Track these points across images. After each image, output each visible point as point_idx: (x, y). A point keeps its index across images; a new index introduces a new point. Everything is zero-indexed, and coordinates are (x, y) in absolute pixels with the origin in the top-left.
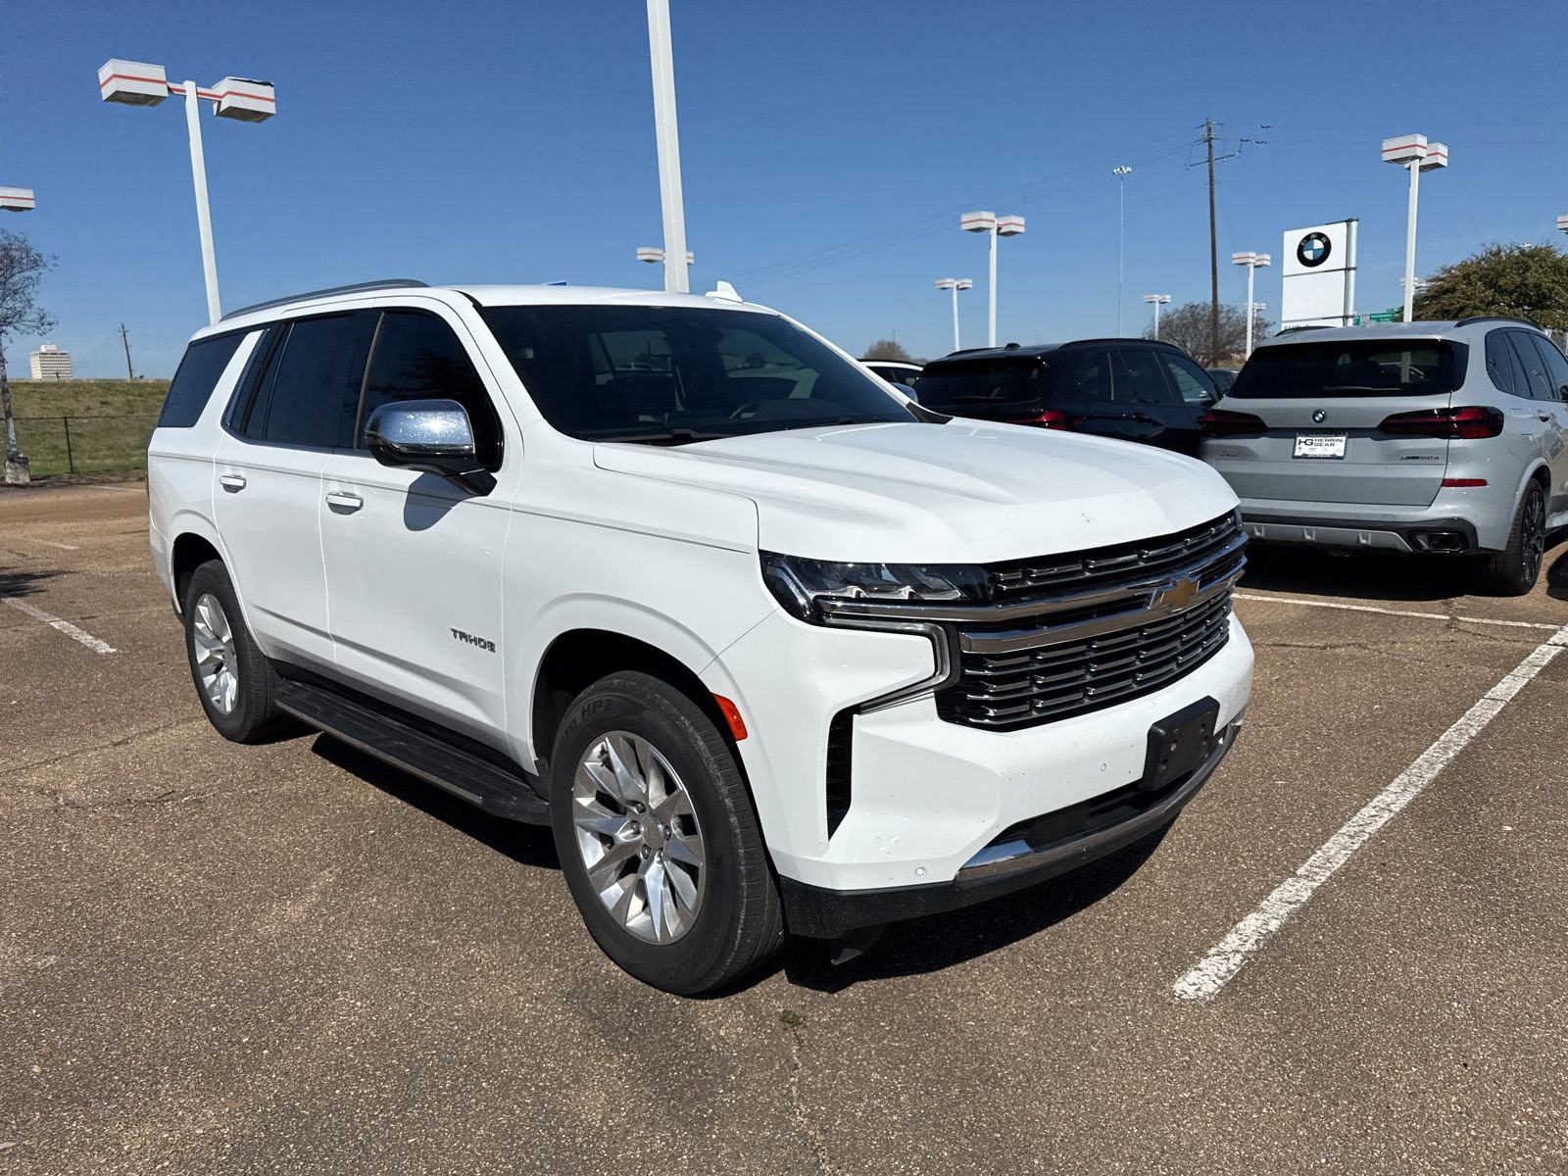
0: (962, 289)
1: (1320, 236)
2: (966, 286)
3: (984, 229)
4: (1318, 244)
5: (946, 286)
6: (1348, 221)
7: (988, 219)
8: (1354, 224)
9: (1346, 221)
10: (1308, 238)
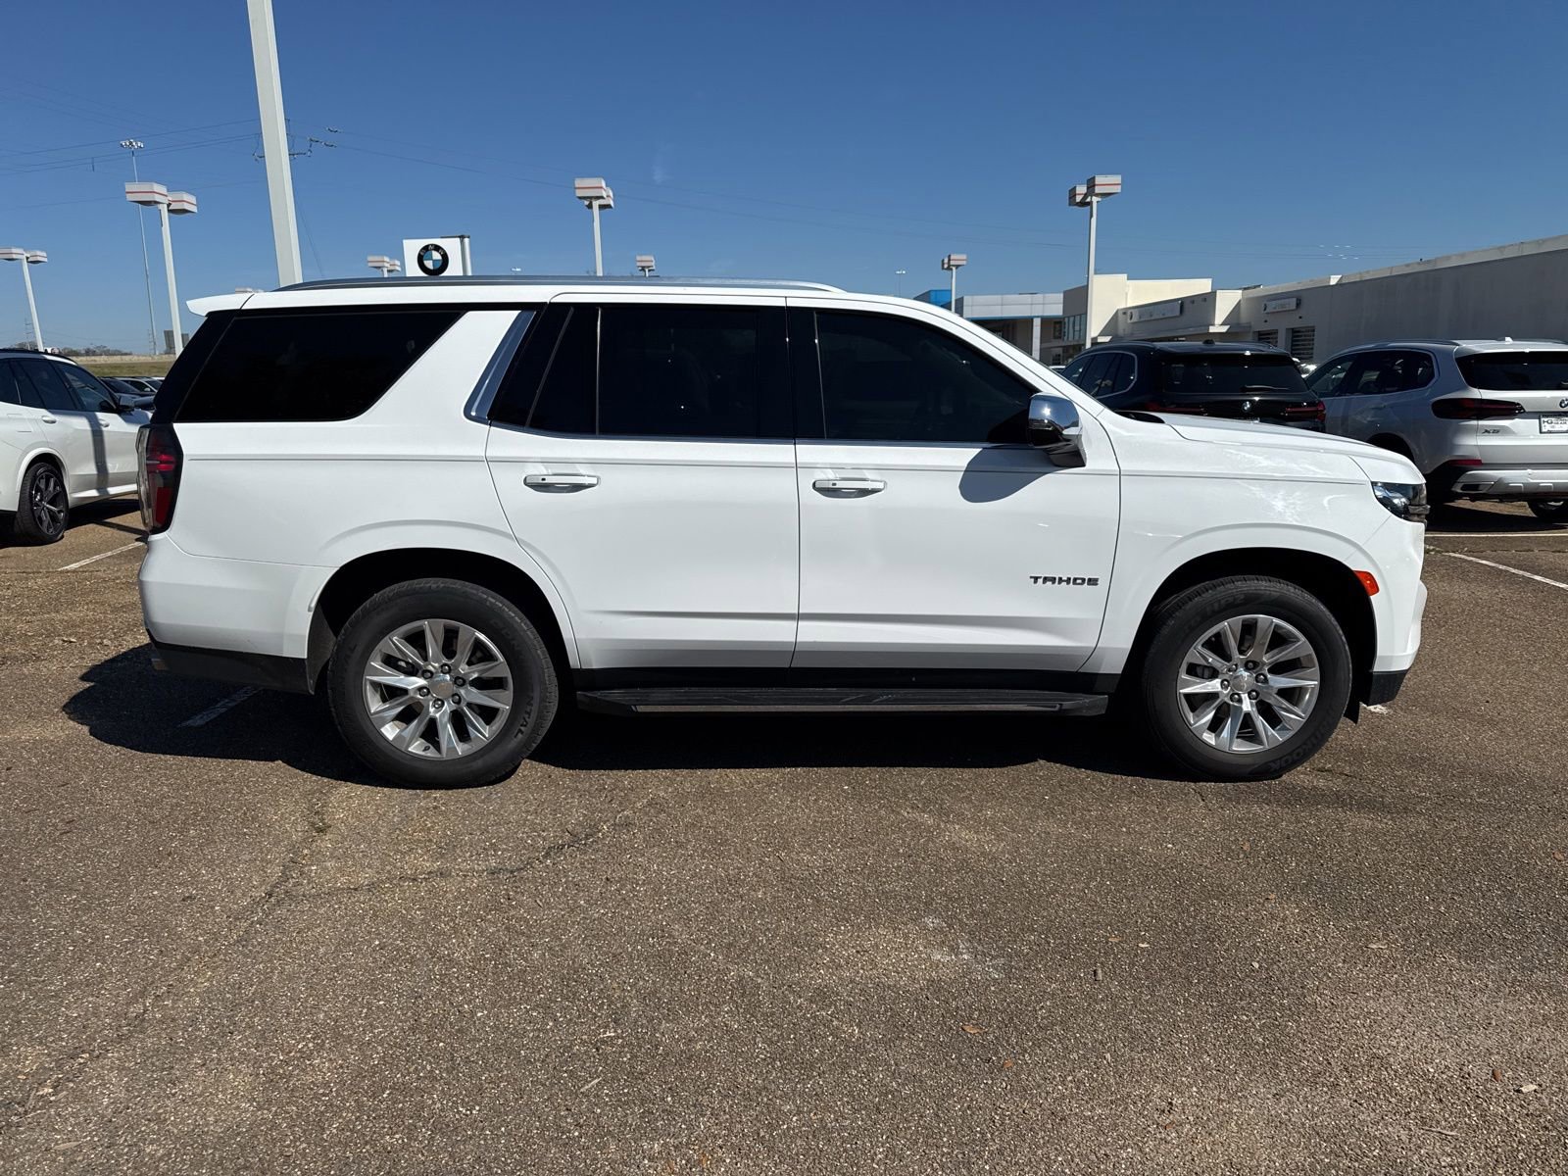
0: (31, 262)
1: (437, 248)
2: (39, 259)
3: (157, 203)
4: (437, 256)
5: (14, 256)
6: (462, 237)
7: (159, 191)
8: (466, 240)
9: (460, 237)
10: (426, 248)
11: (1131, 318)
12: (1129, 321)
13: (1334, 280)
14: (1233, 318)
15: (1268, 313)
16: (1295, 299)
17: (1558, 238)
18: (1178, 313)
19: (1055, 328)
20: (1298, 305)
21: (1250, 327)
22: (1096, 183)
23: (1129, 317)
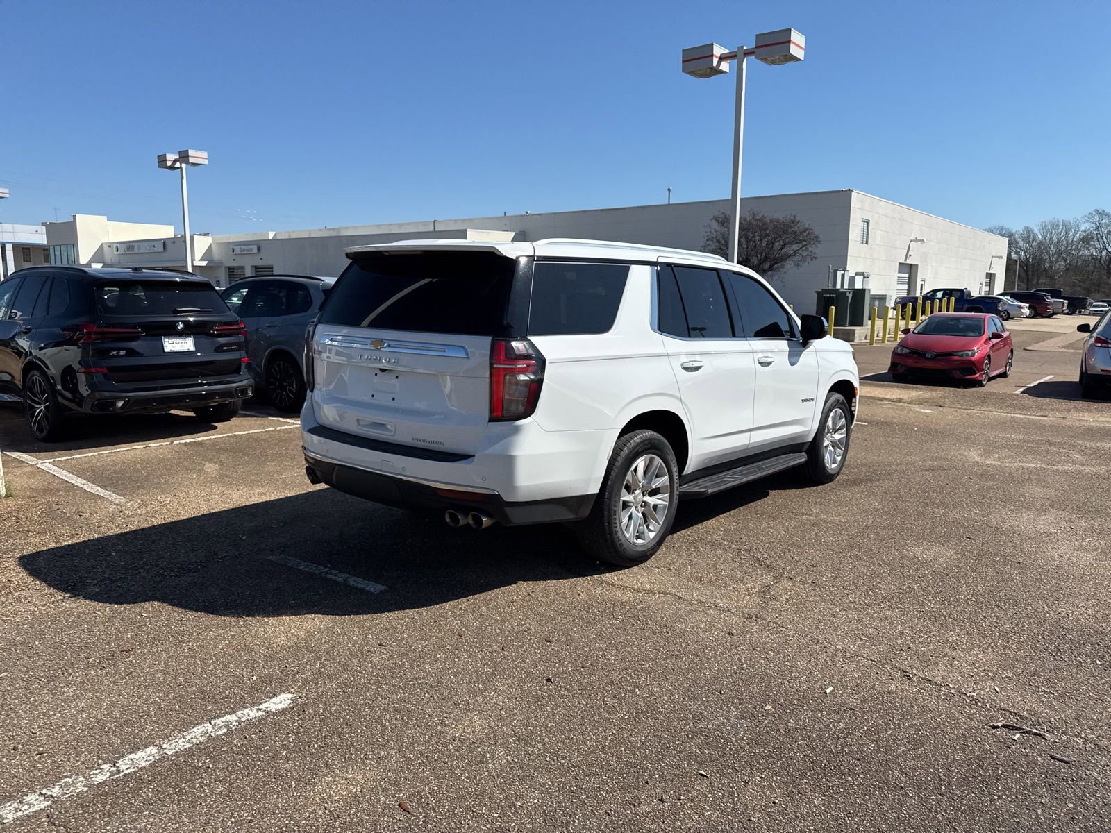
11: (117, 251)
12: (115, 253)
13: (271, 236)
14: (207, 255)
15: (236, 254)
16: (256, 246)
17: (409, 224)
18: (162, 250)
19: (24, 252)
20: (259, 249)
21: (222, 263)
22: (190, 155)
23: (115, 250)
